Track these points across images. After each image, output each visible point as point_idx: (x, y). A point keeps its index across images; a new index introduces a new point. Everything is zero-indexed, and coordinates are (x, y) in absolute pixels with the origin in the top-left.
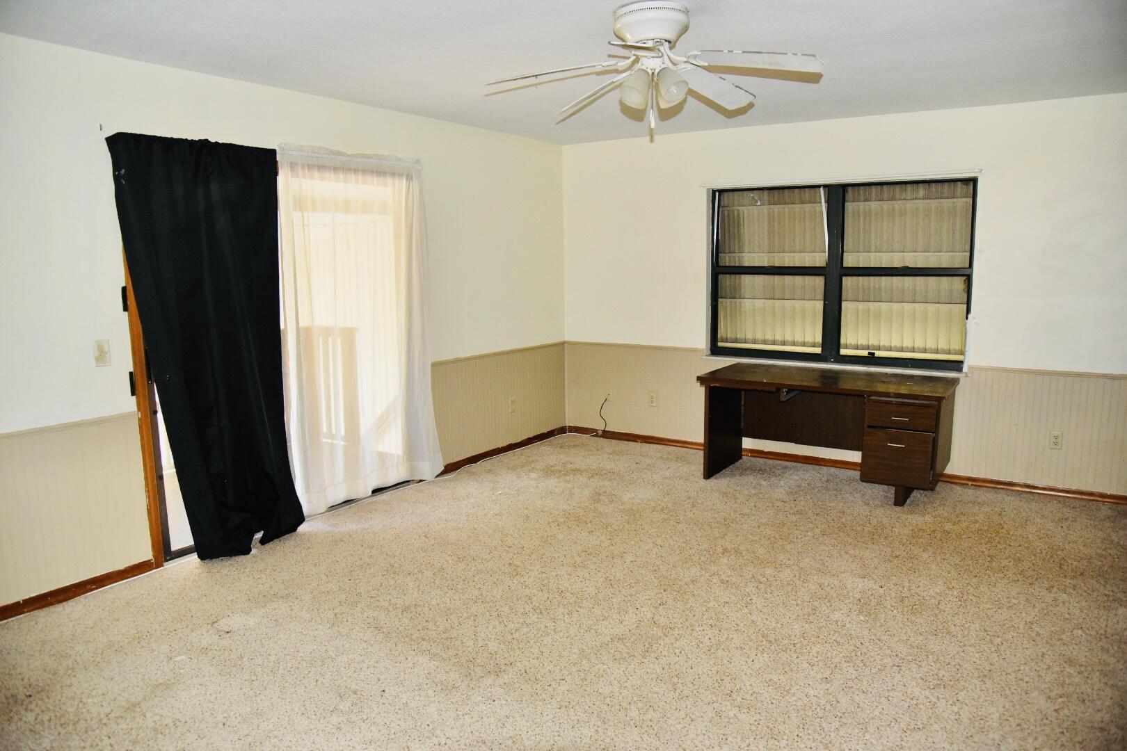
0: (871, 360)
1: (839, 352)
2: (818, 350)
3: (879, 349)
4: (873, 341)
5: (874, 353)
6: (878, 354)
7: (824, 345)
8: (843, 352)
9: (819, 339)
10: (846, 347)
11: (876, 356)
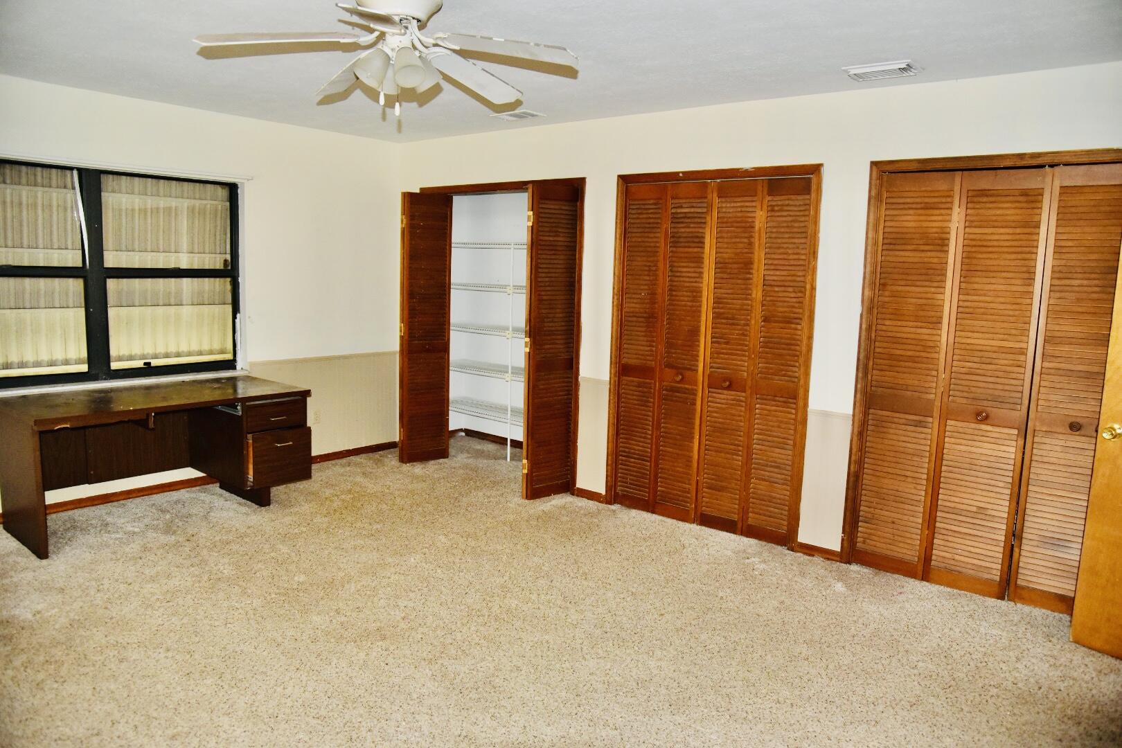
0: (148, 370)
1: (109, 366)
2: (84, 368)
3: (156, 357)
4: (149, 350)
5: (150, 363)
6: (154, 363)
7: (90, 360)
8: (114, 366)
9: (84, 354)
10: (120, 359)
11: (152, 365)
